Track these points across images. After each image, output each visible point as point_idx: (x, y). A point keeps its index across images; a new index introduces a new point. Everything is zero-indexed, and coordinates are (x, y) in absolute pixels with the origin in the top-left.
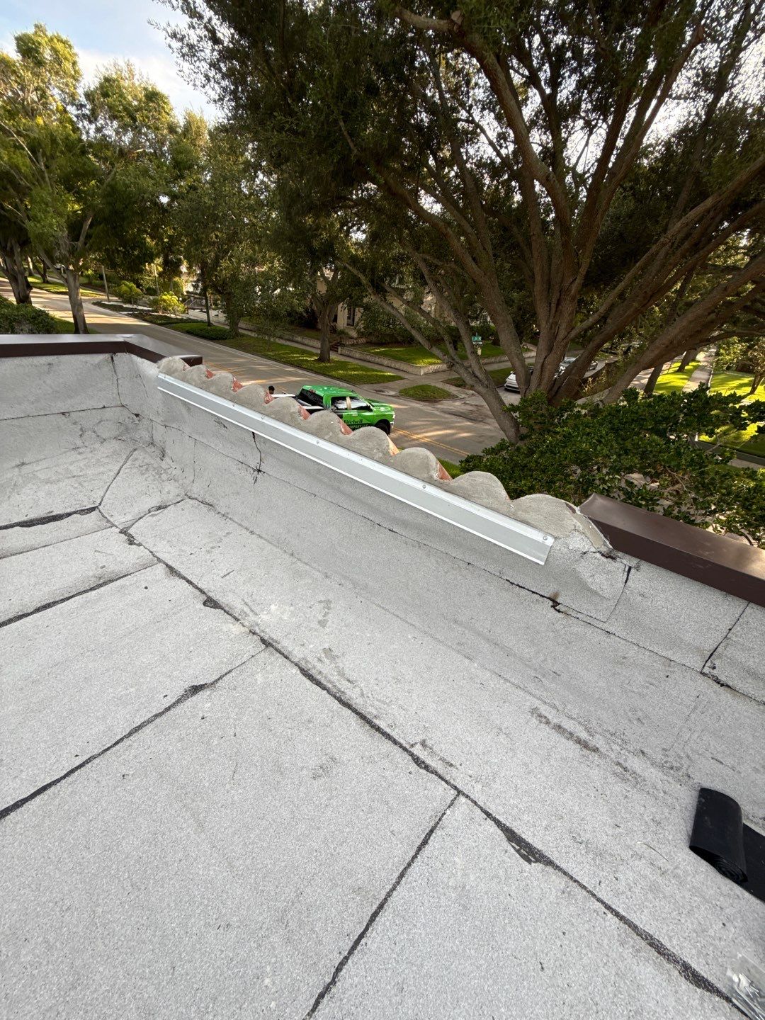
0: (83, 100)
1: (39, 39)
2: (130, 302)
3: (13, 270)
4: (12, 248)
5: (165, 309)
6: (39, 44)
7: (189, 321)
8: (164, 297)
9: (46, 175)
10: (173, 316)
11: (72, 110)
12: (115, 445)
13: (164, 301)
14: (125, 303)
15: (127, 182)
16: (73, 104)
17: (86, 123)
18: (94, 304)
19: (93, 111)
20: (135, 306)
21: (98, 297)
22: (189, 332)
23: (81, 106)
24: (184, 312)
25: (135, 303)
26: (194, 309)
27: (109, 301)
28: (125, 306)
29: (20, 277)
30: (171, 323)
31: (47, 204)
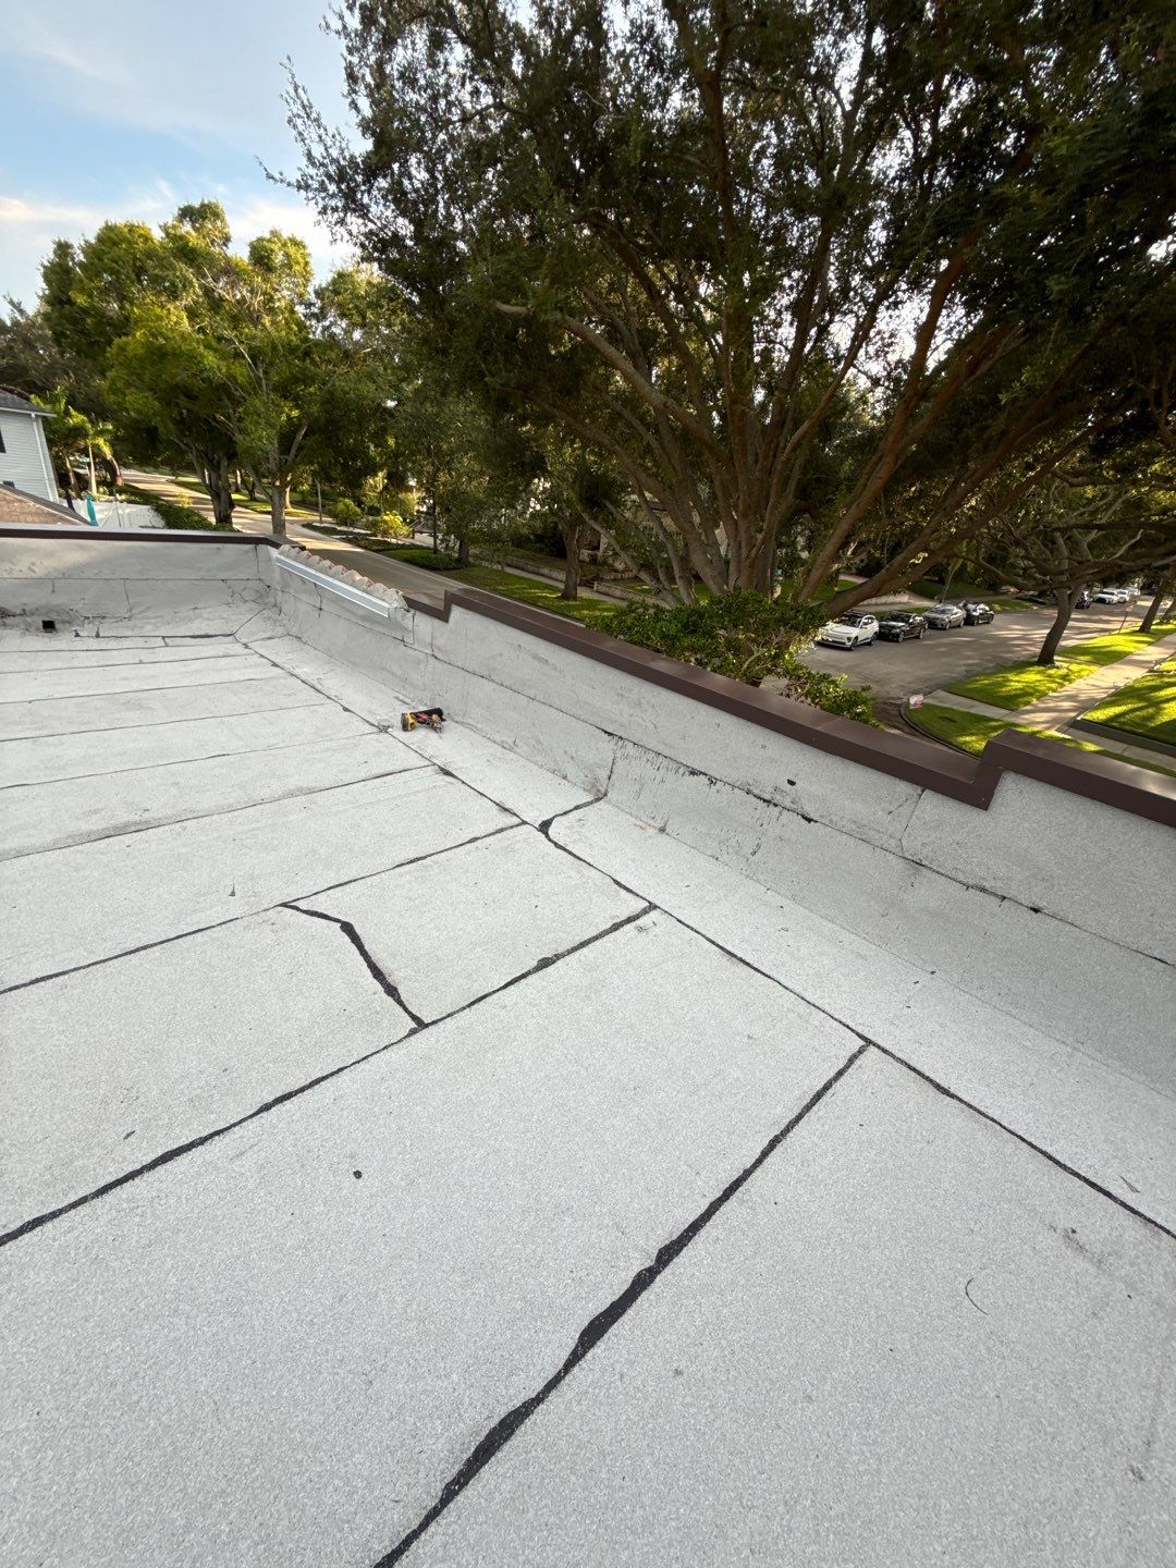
0: (312, 297)
1: (273, 246)
2: (346, 524)
3: (217, 486)
4: (219, 463)
5: (385, 533)
6: (272, 251)
7: (413, 547)
8: (386, 518)
9: (264, 382)
10: (394, 541)
11: (300, 310)
12: (253, 605)
13: (386, 522)
14: (340, 525)
15: (347, 389)
16: (301, 303)
17: (314, 322)
18: (304, 526)
19: (322, 309)
20: (351, 529)
21: (310, 518)
22: (408, 561)
23: (309, 305)
24: (408, 536)
25: (352, 525)
26: (421, 533)
27: (321, 522)
28: (338, 528)
29: (223, 495)
30: (389, 550)
31: (259, 416)
